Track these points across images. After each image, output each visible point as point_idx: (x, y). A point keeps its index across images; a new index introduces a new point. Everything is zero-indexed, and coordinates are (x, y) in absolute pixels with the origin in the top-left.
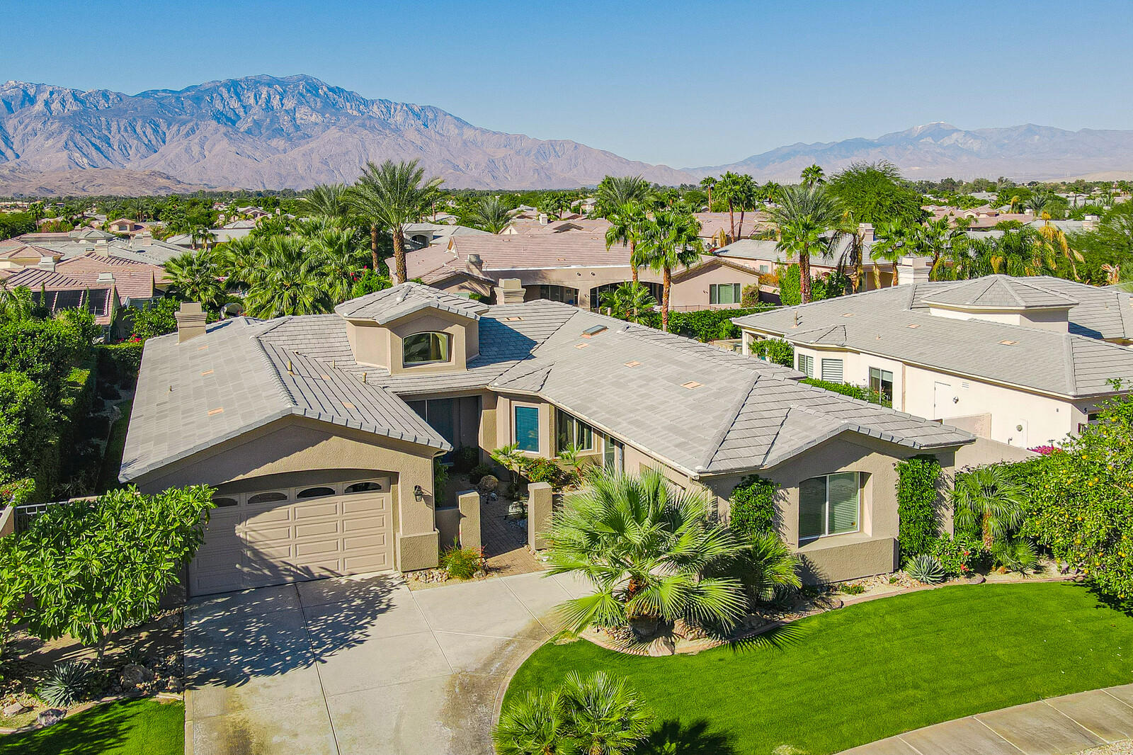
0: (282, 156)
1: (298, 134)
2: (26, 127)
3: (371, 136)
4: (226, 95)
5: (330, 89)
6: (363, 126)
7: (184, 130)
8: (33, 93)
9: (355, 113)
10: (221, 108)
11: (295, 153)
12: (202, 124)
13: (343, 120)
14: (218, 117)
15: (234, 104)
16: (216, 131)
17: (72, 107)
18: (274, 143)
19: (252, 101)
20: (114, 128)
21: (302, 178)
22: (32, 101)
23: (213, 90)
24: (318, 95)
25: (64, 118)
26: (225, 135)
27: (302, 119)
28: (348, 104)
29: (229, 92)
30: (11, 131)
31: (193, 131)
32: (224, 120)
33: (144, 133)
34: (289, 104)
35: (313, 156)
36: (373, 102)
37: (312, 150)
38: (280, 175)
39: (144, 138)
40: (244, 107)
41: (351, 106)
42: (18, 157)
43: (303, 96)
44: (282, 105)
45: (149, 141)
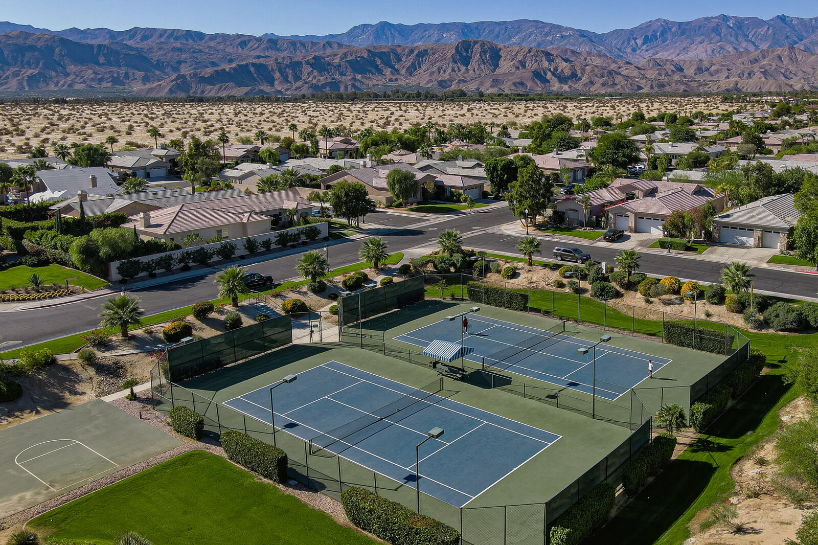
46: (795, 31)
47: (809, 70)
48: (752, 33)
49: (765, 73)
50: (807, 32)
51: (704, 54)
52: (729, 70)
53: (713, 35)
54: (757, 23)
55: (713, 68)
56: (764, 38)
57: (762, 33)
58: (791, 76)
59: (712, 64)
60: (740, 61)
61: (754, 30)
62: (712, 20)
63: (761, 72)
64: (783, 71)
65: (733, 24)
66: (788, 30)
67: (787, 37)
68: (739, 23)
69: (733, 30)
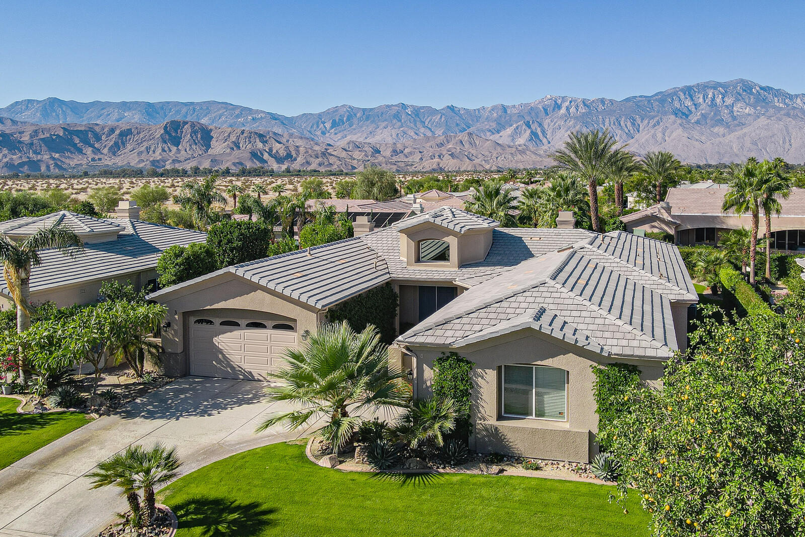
0: (721, 139)
1: (737, 122)
2: (555, 124)
3: (794, 122)
4: (682, 97)
5: (762, 88)
6: (788, 115)
7: (652, 122)
8: (560, 103)
9: (781, 105)
10: (678, 107)
11: (732, 137)
12: (665, 119)
13: (771, 111)
14: (676, 112)
15: (688, 103)
16: (674, 122)
17: (582, 110)
18: (716, 130)
19: (701, 100)
20: (607, 121)
21: (736, 155)
22: (559, 107)
23: (674, 94)
24: (752, 93)
25: (577, 117)
26: (681, 125)
27: (738, 111)
28: (776, 99)
29: (685, 95)
30: (546, 127)
31: (658, 123)
32: (681, 115)
33: (626, 125)
34: (729, 101)
35: (745, 139)
36: (797, 96)
37: (745, 135)
38: (719, 153)
39: (626, 129)
40: (695, 105)
41: (779, 100)
42: (549, 143)
43: (740, 95)
44: (724, 102)
45: (629, 131)
46: (463, 119)
47: (487, 153)
48: (428, 120)
49: (452, 155)
50: (473, 121)
51: (390, 138)
52: (420, 152)
53: (395, 121)
54: (432, 111)
55: (406, 151)
56: (439, 125)
57: (436, 120)
58: (474, 158)
59: (405, 147)
60: (429, 144)
61: (429, 118)
62: (393, 108)
63: (449, 155)
64: (466, 154)
65: (411, 111)
66: (458, 118)
67: (457, 125)
68: (416, 111)
69: (412, 117)
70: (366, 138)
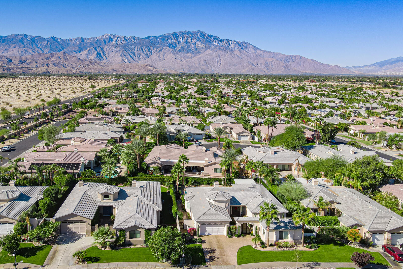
0: (190, 59)
1: (197, 51)
2: (110, 49)
3: (222, 52)
4: (173, 38)
5: (209, 36)
6: (220, 49)
7: (158, 50)
8: (112, 38)
9: (217, 44)
10: (171, 43)
11: (195, 58)
12: (164, 48)
13: (212, 47)
14: (170, 46)
15: (175, 41)
16: (169, 50)
17: (124, 42)
18: (188, 55)
19: (181, 40)
20: (136, 48)
21: (197, 67)
22: (112, 40)
23: (168, 36)
24: (204, 38)
25: (121, 46)
26: (172, 52)
27: (198, 46)
28: (215, 41)
29: (174, 37)
30: (105, 50)
31: (161, 50)
32: (172, 46)
33: (145, 51)
34: (194, 41)
35: (201, 60)
36: (223, 40)
37: (201, 58)
38: (189, 66)
39: (145, 53)
40: (179, 42)
41: (216, 42)
42: (107, 59)
43: (199, 38)
44: (192, 41)
45: (147, 54)
46: (60, 44)
47: (74, 64)
48: (40, 44)
49: (54, 64)
50: (65, 45)
51: (18, 53)
52: (36, 62)
53: (20, 44)
54: (42, 39)
55: (28, 61)
56: (46, 47)
57: (45, 44)
58: (66, 66)
59: (27, 59)
60: (41, 58)
61: (41, 43)
62: (19, 36)
63: (53, 64)
64: (62, 64)
65: (30, 39)
66: (57, 44)
67: (57, 47)
68: (33, 39)
69: (30, 42)
70: (3, 53)
